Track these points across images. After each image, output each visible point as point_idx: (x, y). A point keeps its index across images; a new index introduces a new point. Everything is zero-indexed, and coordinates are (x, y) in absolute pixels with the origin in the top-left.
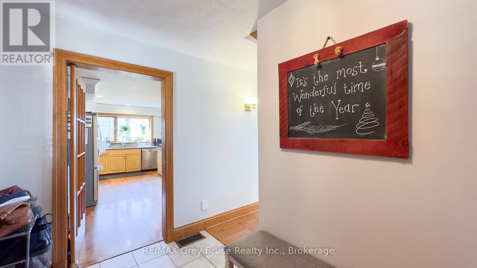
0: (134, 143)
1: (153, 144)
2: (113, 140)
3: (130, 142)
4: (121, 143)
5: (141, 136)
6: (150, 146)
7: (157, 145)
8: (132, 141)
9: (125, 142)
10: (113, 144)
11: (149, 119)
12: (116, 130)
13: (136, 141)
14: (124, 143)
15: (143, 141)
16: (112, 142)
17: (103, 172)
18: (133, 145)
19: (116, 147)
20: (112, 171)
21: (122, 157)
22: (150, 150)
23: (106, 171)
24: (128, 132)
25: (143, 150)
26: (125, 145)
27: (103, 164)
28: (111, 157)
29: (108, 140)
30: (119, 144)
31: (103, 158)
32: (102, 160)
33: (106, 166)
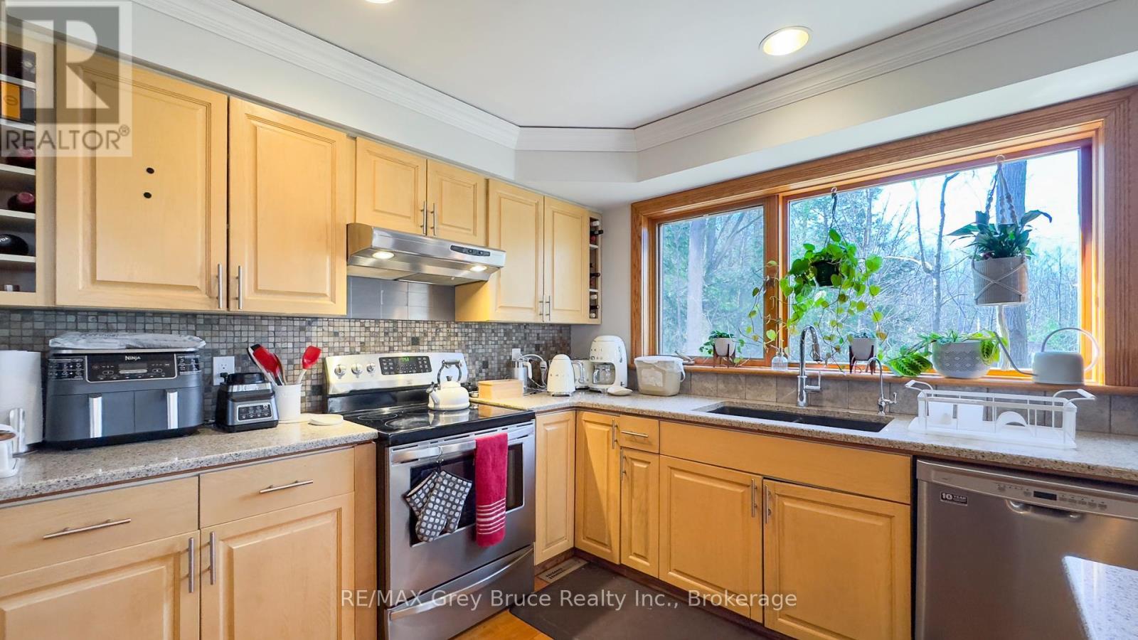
2: (752, 351)
3: (862, 370)
4: (795, 378)
8: (879, 366)
9: (820, 372)
10: (748, 375)
11: (1088, 140)
12: (770, 287)
13: (915, 367)
14: (811, 378)
16: (753, 362)
17: (636, 555)
18: (882, 400)
19: (767, 398)
20: (677, 571)
21: (740, 490)
22: (1037, 495)
23: (650, 557)
24: (843, 298)
25: (933, 473)
26: (817, 392)
27: (633, 500)
28: (671, 468)
29: (721, 351)
30: (782, 382)
31: (636, 464)
32: (632, 475)
33: (647, 524)
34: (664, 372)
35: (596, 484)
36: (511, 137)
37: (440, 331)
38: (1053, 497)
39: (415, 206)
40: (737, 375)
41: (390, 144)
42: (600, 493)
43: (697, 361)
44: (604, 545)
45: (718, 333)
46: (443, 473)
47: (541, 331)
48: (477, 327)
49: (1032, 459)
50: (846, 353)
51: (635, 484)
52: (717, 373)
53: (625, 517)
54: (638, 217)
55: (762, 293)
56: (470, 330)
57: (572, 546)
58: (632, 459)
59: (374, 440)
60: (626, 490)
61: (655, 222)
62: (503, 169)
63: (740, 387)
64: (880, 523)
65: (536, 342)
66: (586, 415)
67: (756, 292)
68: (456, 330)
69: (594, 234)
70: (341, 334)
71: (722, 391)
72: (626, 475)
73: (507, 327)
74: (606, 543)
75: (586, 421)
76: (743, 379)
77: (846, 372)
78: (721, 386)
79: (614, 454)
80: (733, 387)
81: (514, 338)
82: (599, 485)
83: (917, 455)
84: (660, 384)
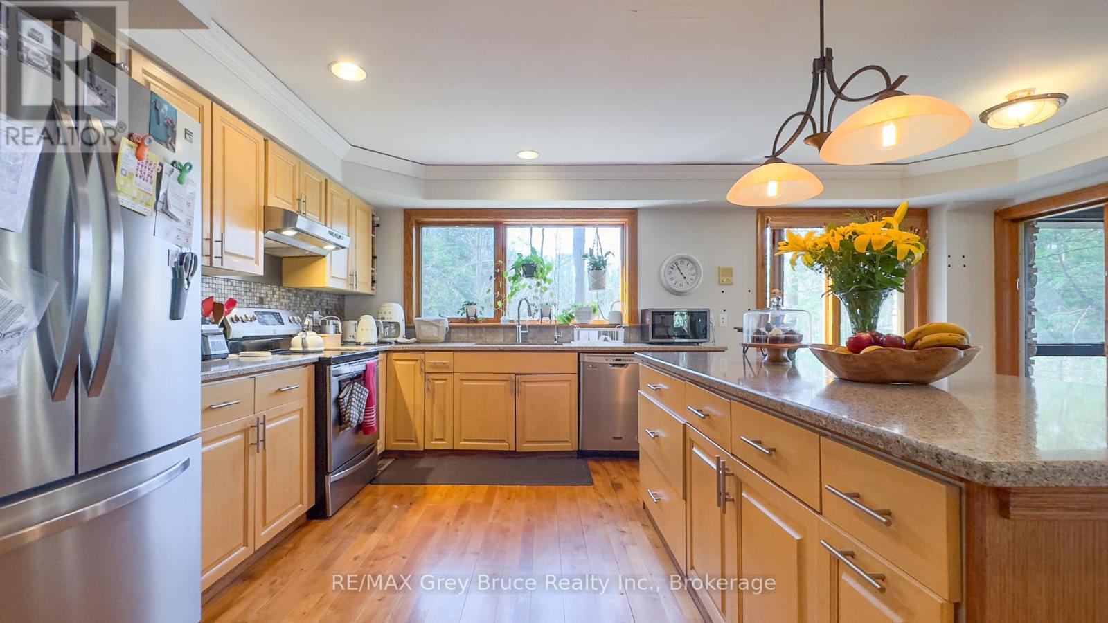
0: (559, 327)
1: (635, 335)
2: (489, 313)
3: (546, 320)
4: (514, 327)
5: (591, 298)
6: (619, 344)
7: (651, 340)
8: (553, 319)
9: (527, 324)
10: (487, 327)
11: (623, 225)
12: (498, 275)
13: (568, 319)
14: (524, 327)
15: (596, 319)
16: (487, 320)
17: (436, 440)
18: (556, 336)
19: (498, 341)
20: (465, 440)
21: (503, 384)
22: (617, 360)
23: (446, 439)
24: (539, 284)
25: (586, 357)
26: (527, 334)
27: (434, 406)
28: (462, 380)
29: (471, 313)
30: (506, 330)
31: (436, 382)
32: (433, 390)
33: (444, 418)
34: (438, 327)
35: (404, 400)
36: (343, 150)
37: (275, 294)
38: (620, 360)
39: (293, 195)
40: (480, 327)
41: (287, 150)
42: (408, 407)
43: (457, 320)
44: (412, 441)
45: (469, 302)
46: (356, 384)
47: (328, 299)
48: (295, 292)
49: (615, 347)
50: (539, 313)
51: (436, 395)
52: (468, 327)
53: (428, 418)
54: (410, 219)
55: (494, 279)
56: (291, 294)
57: (384, 449)
58: (434, 380)
59: (314, 363)
60: (428, 401)
61: (420, 225)
62: (336, 173)
63: (483, 335)
64: (567, 384)
65: (326, 308)
66: (395, 356)
67: (491, 278)
68: (284, 294)
69: (375, 226)
70: (220, 291)
71: (471, 338)
72: (429, 390)
73: (311, 293)
74: (413, 439)
75: (395, 360)
76: (484, 329)
77: (539, 323)
78: (471, 335)
79: (419, 379)
80: (478, 335)
81: (314, 303)
82: (408, 402)
83: (579, 352)
84: (435, 335)
